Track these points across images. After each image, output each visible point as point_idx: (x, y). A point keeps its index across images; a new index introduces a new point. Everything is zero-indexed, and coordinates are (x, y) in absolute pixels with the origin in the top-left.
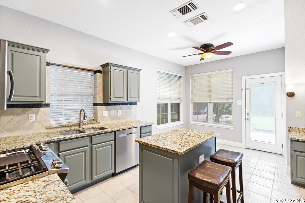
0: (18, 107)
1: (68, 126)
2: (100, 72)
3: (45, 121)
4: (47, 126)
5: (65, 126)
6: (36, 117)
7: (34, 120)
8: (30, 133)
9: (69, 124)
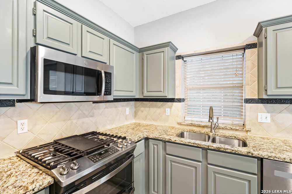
0: (160, 101)
1: (199, 126)
2: (252, 46)
3: (177, 116)
4: (179, 122)
5: (195, 125)
6: (170, 111)
7: (169, 114)
8: (166, 125)
9: (200, 124)
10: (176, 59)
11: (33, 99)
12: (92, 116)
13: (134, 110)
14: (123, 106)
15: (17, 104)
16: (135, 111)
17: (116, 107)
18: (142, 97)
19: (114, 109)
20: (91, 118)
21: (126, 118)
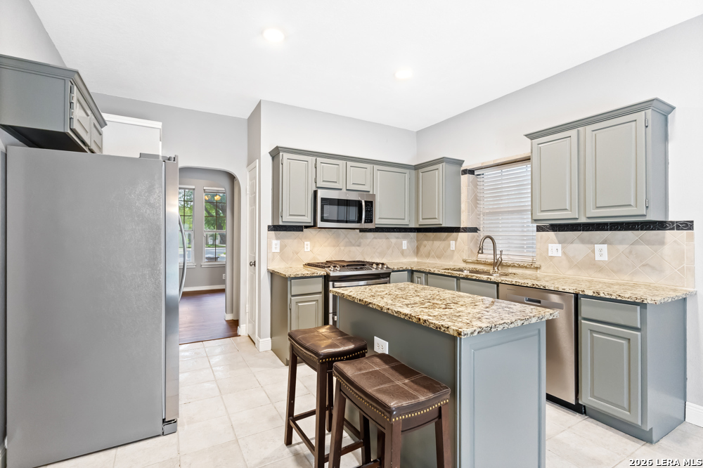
3: (463, 251)
4: (464, 258)
6: (456, 244)
7: (454, 249)
10: (462, 174)
11: (315, 225)
12: (359, 246)
13: (415, 244)
14: (398, 238)
15: (305, 230)
16: (417, 246)
17: (388, 238)
18: (418, 226)
19: (384, 240)
20: (358, 248)
21: (403, 253)
